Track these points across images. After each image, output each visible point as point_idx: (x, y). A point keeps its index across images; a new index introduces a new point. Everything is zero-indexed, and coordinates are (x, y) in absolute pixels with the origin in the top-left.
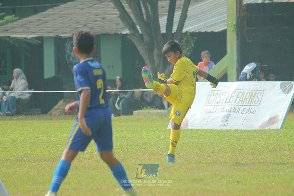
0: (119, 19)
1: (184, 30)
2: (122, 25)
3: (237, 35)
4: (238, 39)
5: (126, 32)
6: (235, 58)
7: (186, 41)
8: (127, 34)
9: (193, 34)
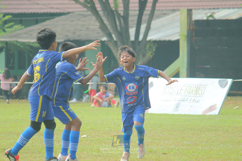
0: (99, 29)
1: (148, 38)
2: (101, 33)
3: (188, 43)
4: (188, 46)
5: (105, 39)
6: (185, 60)
7: (150, 47)
8: (105, 41)
9: (155, 42)
